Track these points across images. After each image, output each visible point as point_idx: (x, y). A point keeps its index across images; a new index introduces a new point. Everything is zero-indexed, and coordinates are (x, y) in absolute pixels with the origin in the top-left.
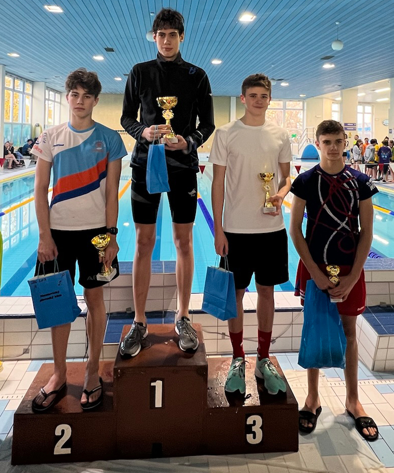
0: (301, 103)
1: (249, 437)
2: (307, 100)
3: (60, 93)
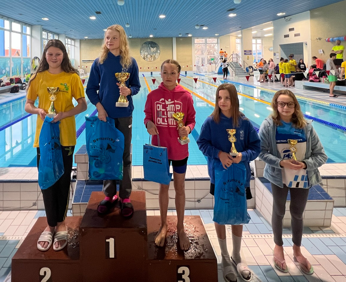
0: (216, 39)
2: (220, 37)
3: (74, 40)
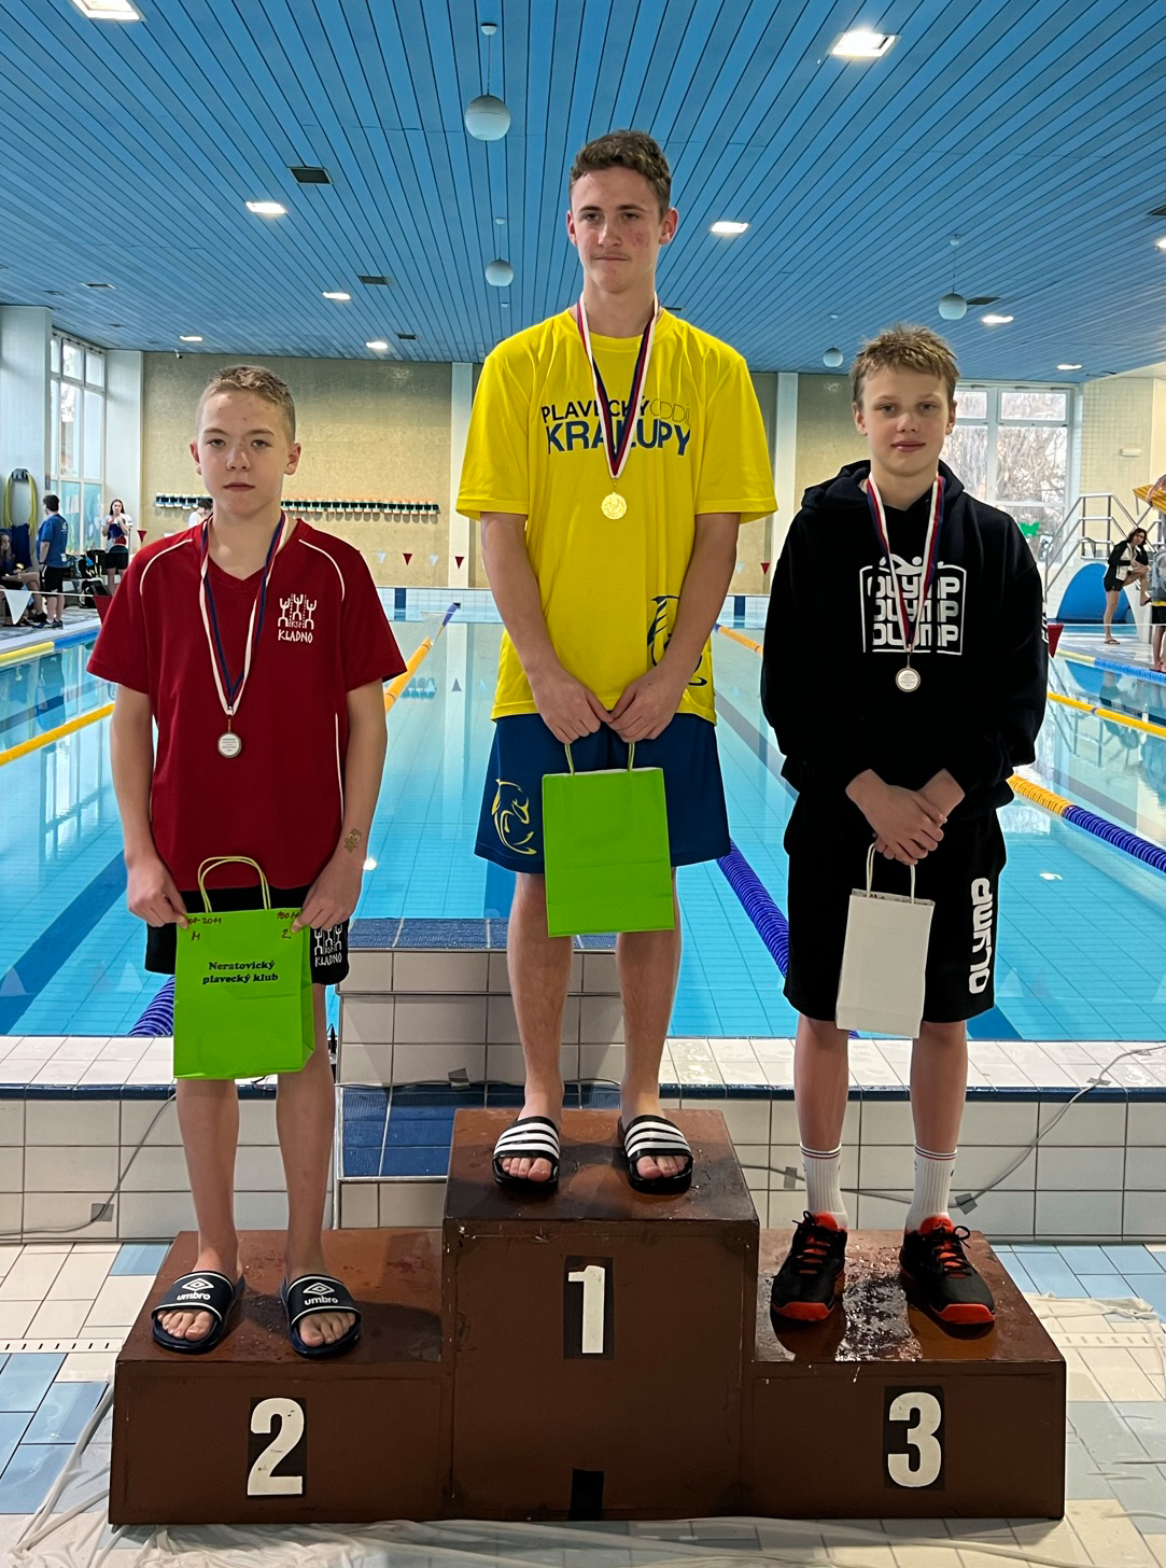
1: (897, 1464)
2: (1086, 385)
3: (103, 351)
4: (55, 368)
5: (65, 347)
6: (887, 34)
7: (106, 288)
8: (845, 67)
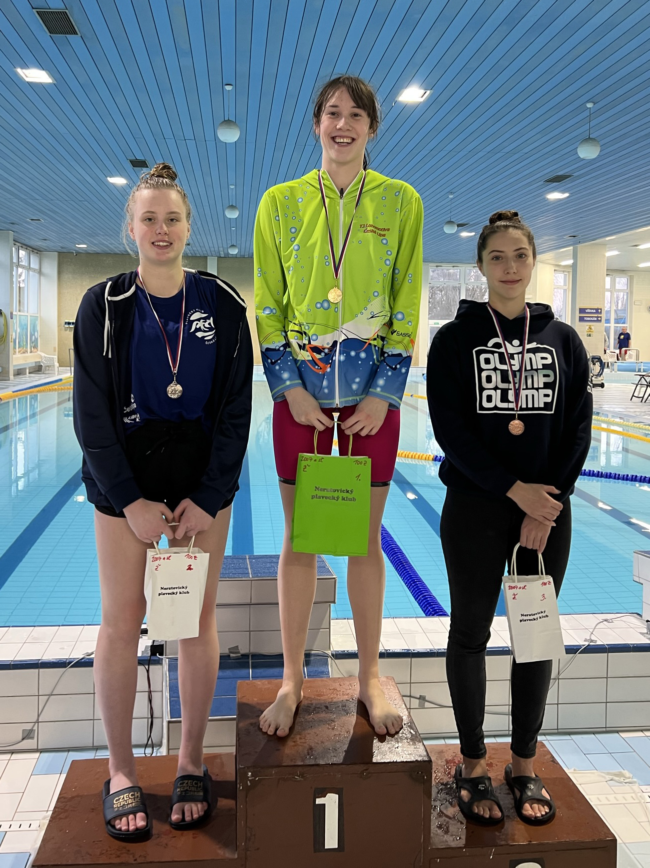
3: (39, 252)
4: (15, 260)
5: (20, 251)
6: (426, 89)
7: (39, 221)
8: (405, 107)
